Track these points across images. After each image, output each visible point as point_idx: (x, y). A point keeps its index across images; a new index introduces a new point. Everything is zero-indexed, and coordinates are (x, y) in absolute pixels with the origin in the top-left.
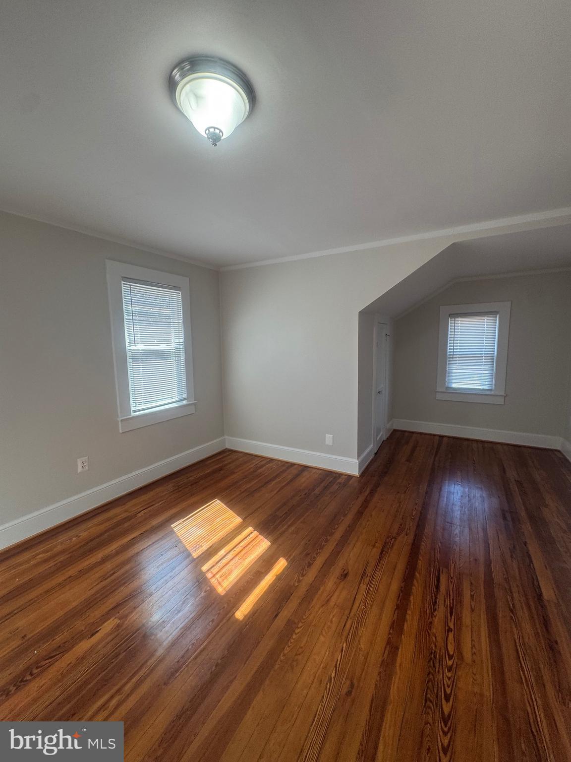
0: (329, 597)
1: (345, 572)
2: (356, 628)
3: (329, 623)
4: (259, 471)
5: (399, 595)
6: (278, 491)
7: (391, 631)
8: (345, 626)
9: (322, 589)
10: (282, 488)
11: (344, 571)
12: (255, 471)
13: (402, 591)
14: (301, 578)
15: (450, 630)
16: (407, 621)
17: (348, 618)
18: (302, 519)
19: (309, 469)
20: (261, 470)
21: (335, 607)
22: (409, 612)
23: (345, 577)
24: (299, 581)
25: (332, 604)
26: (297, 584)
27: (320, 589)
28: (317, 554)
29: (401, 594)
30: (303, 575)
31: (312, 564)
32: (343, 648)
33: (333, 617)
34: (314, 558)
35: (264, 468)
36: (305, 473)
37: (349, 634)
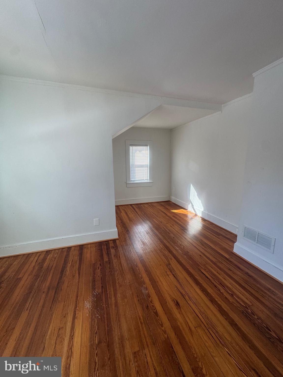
0: (188, 326)
2: (216, 331)
4: (45, 265)
6: (79, 274)
9: (179, 324)
10: (79, 269)
11: (175, 302)
12: (42, 268)
14: (163, 328)
15: (232, 295)
17: (207, 329)
18: (117, 285)
19: (86, 246)
20: (46, 263)
21: (196, 328)
23: (179, 305)
24: (165, 332)
25: (193, 329)
26: (166, 336)
28: (151, 302)
30: (162, 325)
31: (156, 311)
32: (227, 351)
33: (203, 336)
34: (153, 306)
35: (47, 260)
36: (85, 250)
37: (219, 339)
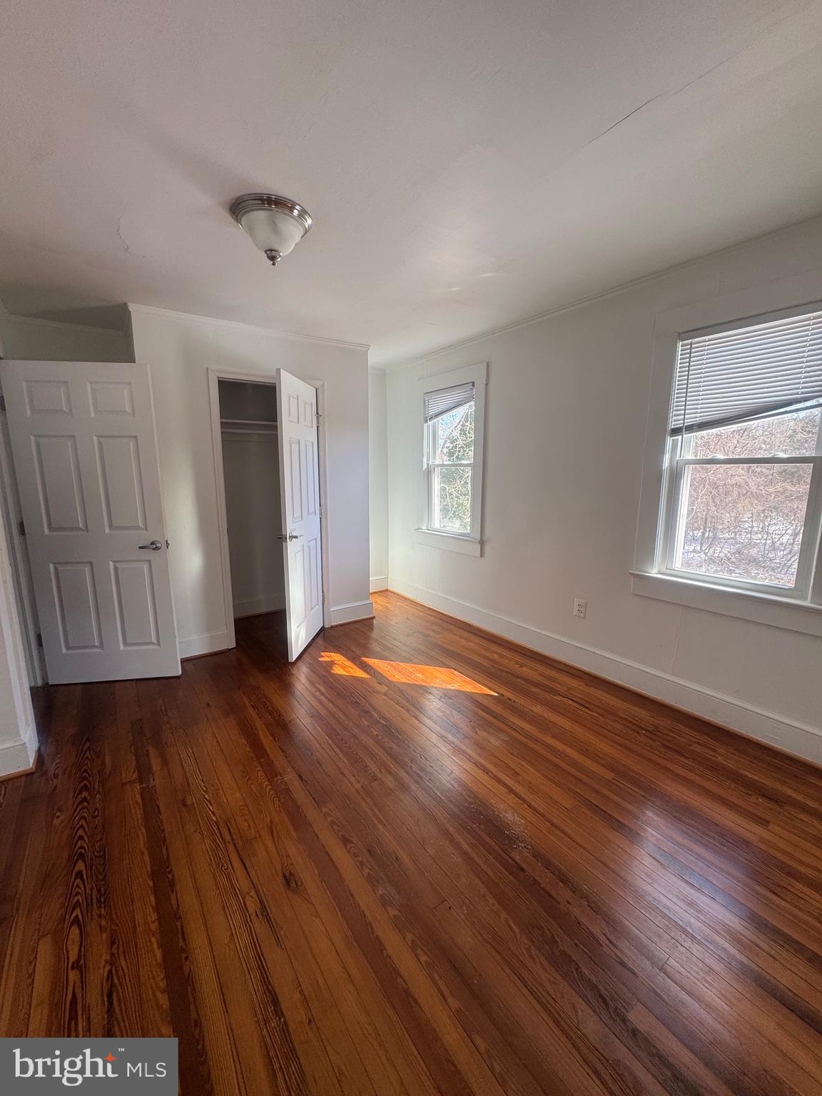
0: (276, 835)
1: (293, 884)
2: (215, 841)
3: (247, 818)
5: (184, 940)
7: (170, 876)
8: (229, 830)
9: (294, 834)
11: (296, 882)
13: (183, 950)
15: (76, 966)
16: (152, 907)
17: (233, 839)
21: (257, 835)
22: (154, 926)
23: (284, 876)
24: (326, 815)
25: (265, 834)
27: (295, 830)
29: (181, 944)
33: (249, 826)
37: (218, 829)
